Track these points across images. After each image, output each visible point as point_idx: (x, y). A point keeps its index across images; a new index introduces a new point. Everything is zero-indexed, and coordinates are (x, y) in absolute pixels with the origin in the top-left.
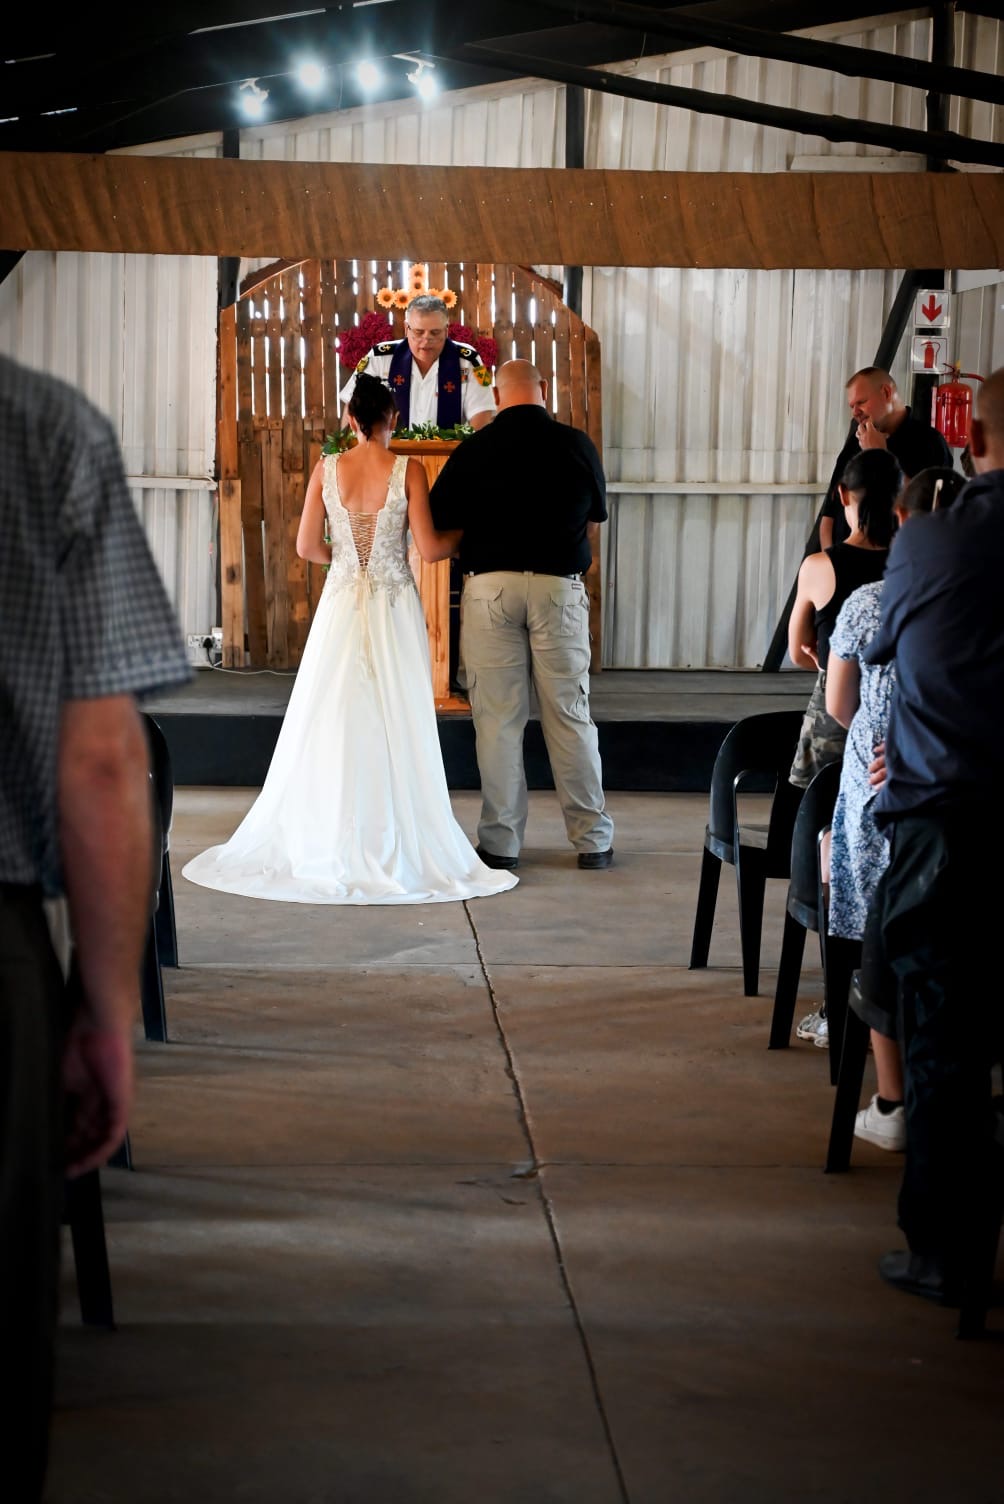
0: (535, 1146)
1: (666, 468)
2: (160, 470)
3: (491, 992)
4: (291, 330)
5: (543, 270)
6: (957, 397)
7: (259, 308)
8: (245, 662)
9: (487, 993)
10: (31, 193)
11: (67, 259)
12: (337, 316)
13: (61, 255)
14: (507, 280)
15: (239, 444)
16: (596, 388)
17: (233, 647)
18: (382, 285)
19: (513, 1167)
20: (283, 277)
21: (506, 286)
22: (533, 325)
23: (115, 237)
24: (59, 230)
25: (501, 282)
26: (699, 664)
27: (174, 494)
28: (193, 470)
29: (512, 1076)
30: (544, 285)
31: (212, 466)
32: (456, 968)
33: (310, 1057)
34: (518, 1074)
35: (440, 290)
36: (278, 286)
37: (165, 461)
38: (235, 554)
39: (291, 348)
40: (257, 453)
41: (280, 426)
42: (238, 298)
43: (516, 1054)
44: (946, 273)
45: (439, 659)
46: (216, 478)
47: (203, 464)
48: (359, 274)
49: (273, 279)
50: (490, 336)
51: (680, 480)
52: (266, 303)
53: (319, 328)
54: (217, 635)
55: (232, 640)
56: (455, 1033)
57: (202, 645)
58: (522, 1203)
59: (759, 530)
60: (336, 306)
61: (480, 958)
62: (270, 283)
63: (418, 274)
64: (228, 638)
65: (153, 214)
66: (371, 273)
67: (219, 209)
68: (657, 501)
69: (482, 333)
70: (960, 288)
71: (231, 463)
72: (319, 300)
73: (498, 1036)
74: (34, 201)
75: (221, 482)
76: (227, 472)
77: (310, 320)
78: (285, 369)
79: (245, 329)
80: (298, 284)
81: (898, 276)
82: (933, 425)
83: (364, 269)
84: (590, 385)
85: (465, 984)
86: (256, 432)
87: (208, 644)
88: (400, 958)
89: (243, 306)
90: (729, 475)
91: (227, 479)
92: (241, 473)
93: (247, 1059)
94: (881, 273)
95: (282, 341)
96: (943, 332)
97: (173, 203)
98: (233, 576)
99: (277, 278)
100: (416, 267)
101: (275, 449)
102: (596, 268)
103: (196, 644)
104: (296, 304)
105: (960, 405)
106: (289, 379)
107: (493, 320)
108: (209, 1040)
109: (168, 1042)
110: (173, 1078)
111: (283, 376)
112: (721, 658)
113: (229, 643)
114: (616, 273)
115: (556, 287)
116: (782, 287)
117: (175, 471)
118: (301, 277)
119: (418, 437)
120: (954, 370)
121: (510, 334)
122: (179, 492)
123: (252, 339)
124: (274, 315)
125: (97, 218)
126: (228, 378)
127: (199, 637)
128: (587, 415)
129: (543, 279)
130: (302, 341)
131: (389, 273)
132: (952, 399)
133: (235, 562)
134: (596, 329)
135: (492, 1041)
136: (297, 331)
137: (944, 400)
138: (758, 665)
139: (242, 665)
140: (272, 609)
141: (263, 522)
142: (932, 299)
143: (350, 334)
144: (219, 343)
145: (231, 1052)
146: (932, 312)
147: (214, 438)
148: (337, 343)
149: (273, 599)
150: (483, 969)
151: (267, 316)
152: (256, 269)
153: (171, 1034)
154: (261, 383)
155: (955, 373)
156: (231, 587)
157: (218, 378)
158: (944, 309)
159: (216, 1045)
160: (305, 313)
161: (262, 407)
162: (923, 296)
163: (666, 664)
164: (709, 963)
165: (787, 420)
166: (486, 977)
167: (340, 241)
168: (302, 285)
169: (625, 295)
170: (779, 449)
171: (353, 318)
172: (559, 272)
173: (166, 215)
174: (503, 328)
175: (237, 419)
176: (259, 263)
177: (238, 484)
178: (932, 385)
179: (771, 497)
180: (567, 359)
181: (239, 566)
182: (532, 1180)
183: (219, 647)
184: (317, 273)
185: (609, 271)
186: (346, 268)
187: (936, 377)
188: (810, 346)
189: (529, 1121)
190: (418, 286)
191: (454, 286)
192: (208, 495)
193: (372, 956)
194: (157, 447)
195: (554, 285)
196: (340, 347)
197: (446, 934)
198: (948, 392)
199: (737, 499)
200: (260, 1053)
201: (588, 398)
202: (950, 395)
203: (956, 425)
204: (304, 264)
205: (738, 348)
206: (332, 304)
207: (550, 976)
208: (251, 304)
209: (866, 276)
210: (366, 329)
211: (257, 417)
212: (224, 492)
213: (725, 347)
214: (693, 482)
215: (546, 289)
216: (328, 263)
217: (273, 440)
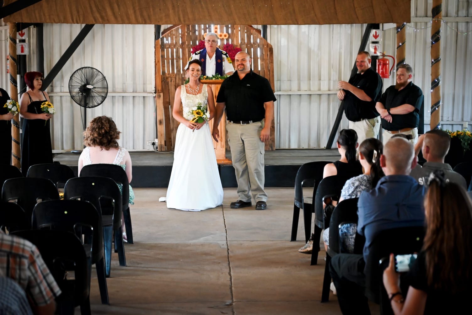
0: (233, 296)
1: (295, 86)
2: (138, 90)
3: (228, 249)
4: (177, 46)
5: (255, 26)
6: (384, 63)
7: (167, 40)
8: (165, 149)
9: (227, 249)
10: (93, 6)
11: (108, 26)
12: (191, 42)
13: (106, 25)
14: (244, 29)
15: (162, 82)
16: (272, 62)
17: (161, 145)
18: (205, 32)
19: (226, 302)
20: (175, 30)
21: (243, 31)
22: (252, 43)
23: (119, 19)
24: (102, 18)
25: (242, 30)
26: (306, 147)
27: (142, 98)
28: (148, 90)
29: (230, 275)
30: (256, 31)
31: (154, 89)
32: (219, 242)
33: (169, 270)
34: (232, 274)
35: (223, 33)
36: (173, 33)
37: (140, 88)
38: (161, 116)
39: (177, 52)
40: (167, 85)
41: (175, 76)
42: (161, 37)
43: (233, 268)
44: (380, 24)
45: (222, 147)
46: (155, 93)
47: (151, 88)
48: (198, 29)
49: (171, 31)
50: (239, 47)
51: (299, 90)
52: (169, 38)
53: (186, 46)
54: (156, 141)
55: (161, 142)
56: (214, 262)
57: (152, 144)
58: (227, 313)
59: (324, 105)
60: (191, 39)
61: (227, 239)
62: (171, 32)
63: (216, 28)
64: (160, 141)
65: (131, 12)
66: (202, 28)
67: (151, 10)
68: (292, 97)
69: (237, 46)
70: (385, 29)
71: (160, 88)
72: (186, 37)
73: (228, 263)
74: (94, 9)
75: (156, 94)
76: (158, 90)
77: (183, 43)
78: (176, 58)
79: (163, 46)
80: (179, 32)
81: (365, 26)
82: (377, 72)
83: (199, 27)
84: (270, 61)
85: (221, 247)
86: (167, 78)
87: (154, 144)
88: (202, 240)
89: (162, 39)
90: (314, 89)
91: (158, 93)
92: (162, 91)
93: (149, 271)
94: (360, 25)
95: (175, 50)
96: (379, 42)
97: (137, 8)
98: (161, 122)
99: (173, 30)
100: (216, 26)
101: (173, 83)
102: (271, 25)
103: (150, 144)
104: (179, 39)
105: (385, 65)
106: (177, 62)
107: (240, 42)
108: (139, 265)
109: (126, 266)
110: (126, 277)
111: (175, 61)
112: (313, 145)
113: (160, 143)
114: (278, 27)
115: (259, 31)
116: (329, 30)
117: (142, 91)
118: (180, 30)
119: (214, 79)
120: (383, 54)
121: (245, 46)
122: (144, 97)
123: (165, 49)
124: (172, 42)
125: (114, 14)
126: (158, 62)
127: (151, 142)
128: (269, 71)
129: (255, 29)
130: (181, 49)
131: (207, 28)
132: (383, 63)
133: (161, 118)
134: (272, 44)
135: (226, 264)
136: (179, 47)
137: (380, 64)
138: (325, 147)
139: (164, 150)
140: (173, 133)
141: (170, 106)
142: (376, 32)
143: (195, 47)
144: (155, 51)
145: (146, 269)
146: (376, 36)
147: (154, 80)
148: (192, 50)
149: (173, 129)
150: (227, 242)
151: (170, 42)
152: (166, 28)
153: (127, 264)
154: (168, 63)
155: (383, 55)
156: (160, 126)
157: (155, 62)
158: (380, 36)
159: (141, 267)
160: (182, 41)
161: (168, 70)
162: (373, 32)
163: (296, 147)
164: (297, 239)
165: (332, 70)
166: (227, 245)
167: (189, 19)
168: (180, 32)
169: (280, 33)
170: (330, 80)
171: (196, 42)
172: (260, 27)
173: (135, 12)
174: (243, 44)
175: (161, 74)
176: (167, 26)
177: (162, 94)
178: (376, 59)
179: (327, 95)
180: (263, 54)
181: (163, 120)
182: (231, 306)
183: (157, 145)
184: (185, 29)
185: (276, 26)
186: (194, 27)
187: (378, 56)
188: (339, 47)
189: (233, 288)
190: (216, 32)
191: (227, 32)
192: (153, 98)
193: (193, 239)
194: (137, 83)
195: (258, 31)
196: (192, 51)
197: (218, 232)
198: (382, 61)
199: (317, 95)
200: (154, 269)
201: (270, 65)
202: (382, 62)
203: (384, 71)
204: (181, 26)
205: (316, 49)
206: (190, 38)
207: (247, 244)
208: (165, 39)
209: (355, 26)
210: (200, 46)
211: (167, 73)
212: (157, 97)
213: (312, 49)
214: (303, 91)
215: (256, 32)
216: (188, 26)
217: (172, 81)
